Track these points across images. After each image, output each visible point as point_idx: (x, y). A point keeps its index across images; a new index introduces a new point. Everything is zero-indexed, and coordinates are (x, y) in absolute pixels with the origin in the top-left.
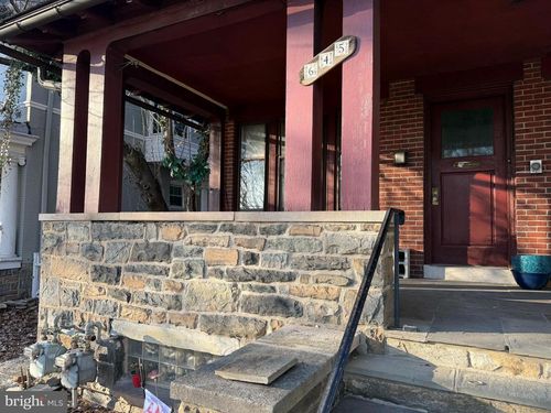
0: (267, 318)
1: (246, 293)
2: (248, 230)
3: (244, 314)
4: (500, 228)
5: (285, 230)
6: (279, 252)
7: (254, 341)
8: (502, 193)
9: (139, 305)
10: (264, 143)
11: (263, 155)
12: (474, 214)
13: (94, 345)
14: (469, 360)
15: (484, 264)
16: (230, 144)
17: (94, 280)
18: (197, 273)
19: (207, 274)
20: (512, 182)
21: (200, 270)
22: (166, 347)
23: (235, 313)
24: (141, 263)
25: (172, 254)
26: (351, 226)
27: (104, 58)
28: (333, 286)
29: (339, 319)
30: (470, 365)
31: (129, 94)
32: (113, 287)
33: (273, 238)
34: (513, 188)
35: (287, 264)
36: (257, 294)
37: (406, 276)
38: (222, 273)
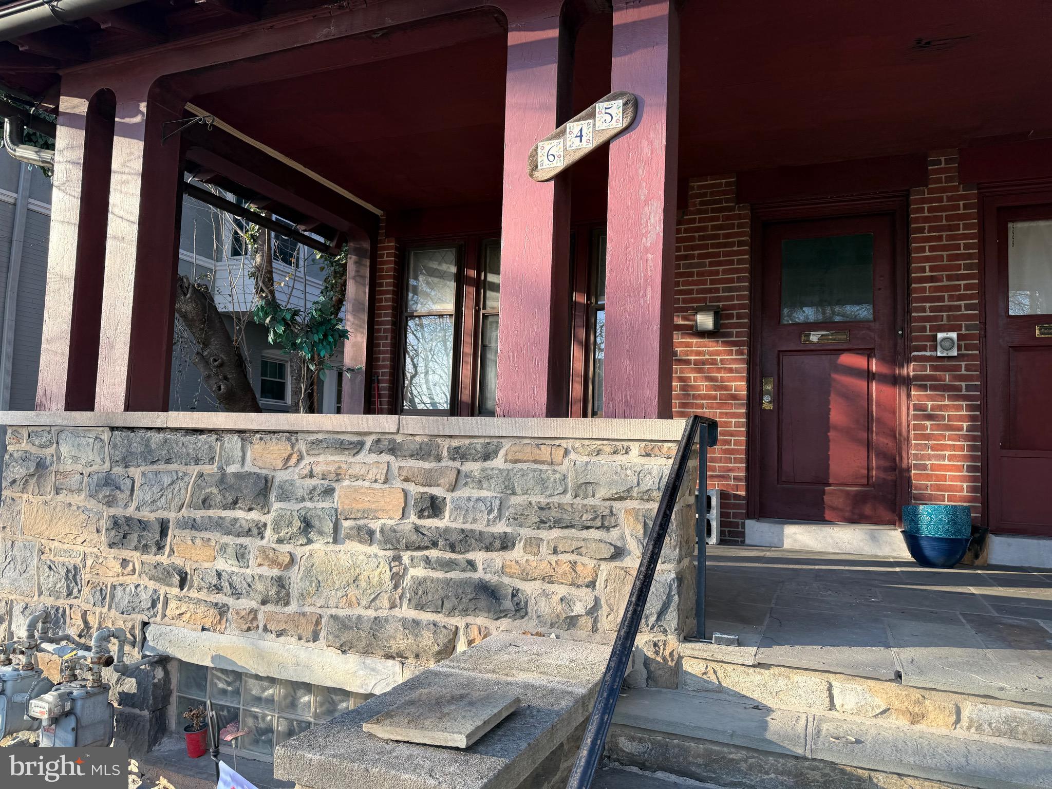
0: (458, 621)
1: (419, 572)
2: (425, 452)
3: (412, 614)
4: (882, 455)
5: (496, 453)
6: (485, 494)
7: (432, 665)
8: (887, 390)
9: (203, 595)
10: (453, 285)
11: (450, 307)
12: (836, 428)
13: (109, 675)
14: (831, 697)
15: (854, 518)
16: (387, 284)
17: (111, 546)
18: (321, 533)
19: (342, 534)
20: (905, 372)
21: (329, 526)
22: (257, 677)
23: (396, 612)
24: (211, 513)
25: (272, 497)
26: (620, 446)
27: (143, 107)
28: (585, 560)
29: (595, 622)
30: (832, 707)
31: (189, 179)
32: (151, 558)
33: (473, 467)
34: (907, 382)
35: (500, 516)
36: (439, 575)
37: (713, 540)
38: (371, 533)
